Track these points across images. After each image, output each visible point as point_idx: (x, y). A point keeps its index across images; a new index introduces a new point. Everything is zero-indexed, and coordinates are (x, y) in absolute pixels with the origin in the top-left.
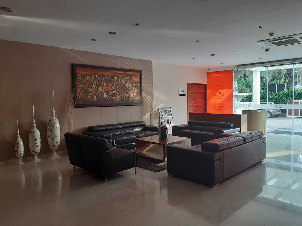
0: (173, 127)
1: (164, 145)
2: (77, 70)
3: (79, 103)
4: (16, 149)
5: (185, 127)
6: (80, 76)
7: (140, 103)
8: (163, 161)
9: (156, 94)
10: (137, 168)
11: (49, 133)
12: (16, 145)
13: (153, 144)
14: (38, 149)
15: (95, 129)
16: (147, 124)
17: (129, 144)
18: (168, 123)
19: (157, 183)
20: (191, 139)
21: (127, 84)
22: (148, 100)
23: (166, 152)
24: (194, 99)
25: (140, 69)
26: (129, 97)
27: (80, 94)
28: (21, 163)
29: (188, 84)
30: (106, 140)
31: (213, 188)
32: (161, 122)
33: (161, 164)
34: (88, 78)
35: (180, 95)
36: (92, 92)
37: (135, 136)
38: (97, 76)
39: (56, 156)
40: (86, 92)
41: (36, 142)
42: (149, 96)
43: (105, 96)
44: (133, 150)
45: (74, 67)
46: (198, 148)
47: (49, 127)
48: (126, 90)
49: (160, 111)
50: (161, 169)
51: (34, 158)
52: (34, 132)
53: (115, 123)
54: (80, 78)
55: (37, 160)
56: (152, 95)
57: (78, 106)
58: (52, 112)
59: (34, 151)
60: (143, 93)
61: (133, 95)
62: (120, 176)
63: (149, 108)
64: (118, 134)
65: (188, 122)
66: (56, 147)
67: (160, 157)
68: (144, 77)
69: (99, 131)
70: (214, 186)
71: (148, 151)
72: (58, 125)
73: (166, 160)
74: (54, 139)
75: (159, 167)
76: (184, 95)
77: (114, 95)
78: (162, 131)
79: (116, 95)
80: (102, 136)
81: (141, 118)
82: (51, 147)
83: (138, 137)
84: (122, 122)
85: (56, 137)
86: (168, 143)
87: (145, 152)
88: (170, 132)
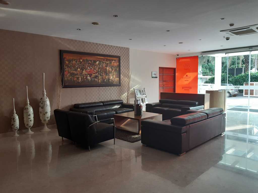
0: (147, 105)
1: (139, 120)
2: (65, 55)
3: (67, 84)
4: (12, 123)
5: (157, 105)
6: (67, 60)
7: (119, 84)
8: (138, 134)
9: (132, 76)
10: (116, 139)
11: (40, 110)
12: (12, 120)
13: (129, 119)
14: (32, 123)
15: (80, 106)
16: (125, 102)
17: (110, 119)
18: (143, 102)
19: (133, 152)
20: (162, 115)
21: (107, 68)
22: (125, 81)
23: (141, 126)
24: (165, 81)
25: (118, 55)
26: (109, 79)
27: (67, 76)
28: (17, 135)
29: (160, 68)
30: (89, 115)
31: (180, 156)
32: (136, 101)
33: (137, 136)
34: (74, 62)
35: (153, 77)
36: (77, 74)
37: (115, 112)
38: (81, 61)
39: (46, 129)
40: (72, 74)
41: (29, 117)
42: (126, 79)
43: (89, 78)
44: (113, 124)
45: (61, 53)
46: (168, 123)
47: (40, 104)
48: (107, 73)
49: (136, 92)
50: (136, 140)
51: (28, 131)
52: (27, 109)
53: (97, 101)
54: (67, 62)
55: (30, 132)
56: (129, 77)
57: (65, 87)
58: (43, 92)
59: (28, 125)
60: (121, 75)
61: (113, 77)
62: (101, 146)
63: (127, 88)
64: (100, 111)
65: (160, 101)
66: (47, 122)
67: (135, 130)
68: (122, 61)
69: (83, 108)
70: (181, 155)
71: (124, 125)
72: (48, 102)
73: (140, 132)
74: (45, 114)
75: (134, 138)
76: (156, 77)
77: (96, 77)
78: (138, 108)
79: (98, 77)
80: (87, 113)
81: (119, 97)
82: (43, 121)
83: (116, 113)
84: (103, 100)
85: (46, 113)
86: (142, 118)
87: (122, 126)
88: (144, 109)
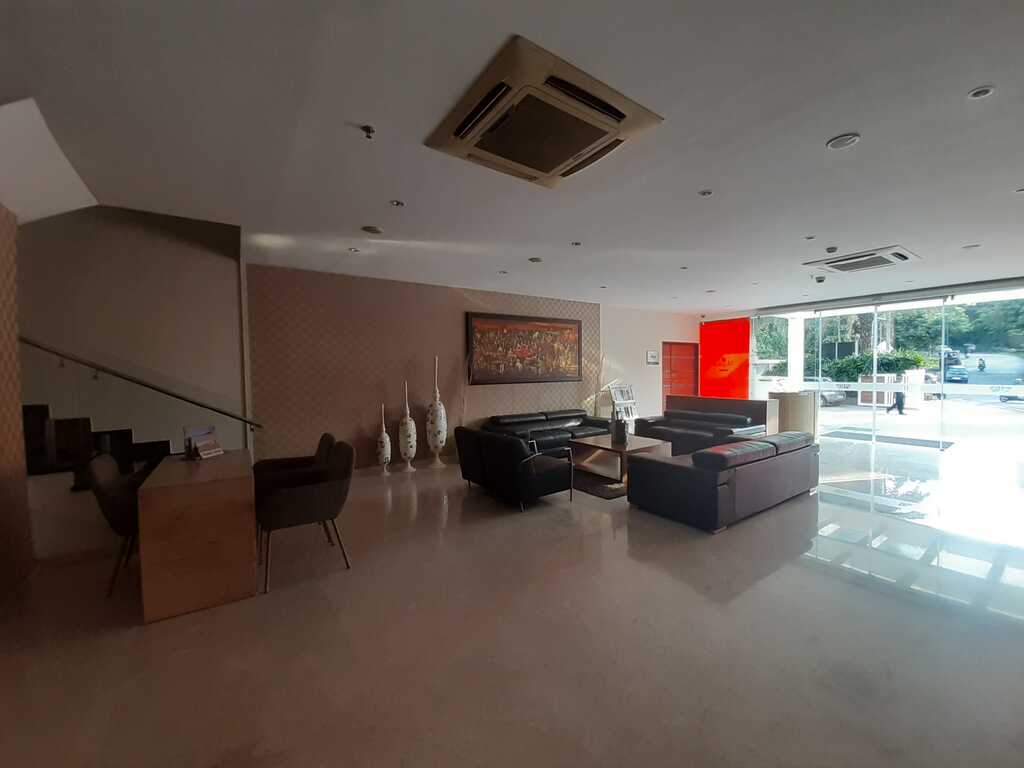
0: (638, 422)
1: (621, 453)
2: (476, 323)
3: (476, 378)
4: (379, 450)
5: (658, 422)
6: (480, 332)
7: (578, 377)
8: (620, 482)
9: (605, 361)
10: (574, 490)
11: (429, 426)
12: (379, 444)
13: (600, 451)
14: (413, 452)
15: (502, 421)
16: (590, 414)
17: (561, 448)
18: (627, 412)
19: (606, 519)
20: (670, 444)
21: (556, 345)
22: (591, 372)
23: (626, 465)
24: (675, 372)
25: (577, 318)
26: (558, 367)
27: (479, 362)
28: (386, 473)
29: (664, 343)
30: (522, 440)
31: (713, 534)
32: (615, 413)
33: (616, 486)
34: (492, 335)
35: (649, 363)
36: (497, 358)
37: (570, 435)
38: (505, 331)
39: (439, 464)
41: (409, 440)
42: (593, 365)
43: (518, 364)
44: (566, 460)
45: (469, 317)
46: (687, 461)
47: (430, 416)
48: (554, 355)
49: (612, 391)
50: (617, 494)
51: (406, 466)
52: (406, 423)
53: (533, 411)
54: (479, 336)
55: (410, 469)
56: (598, 363)
57: (475, 383)
58: (435, 392)
59: (405, 454)
60: (583, 359)
61: (566, 363)
62: (546, 504)
63: (594, 386)
64: (540, 431)
65: (665, 413)
66: (440, 450)
67: (616, 473)
68: (585, 331)
69: (509, 424)
70: (716, 532)
71: (591, 462)
72: (442, 412)
73: (625, 478)
74: (436, 436)
75: (611, 490)
76: (657, 363)
77: (533, 363)
78: (620, 426)
79: (538, 363)
80: (515, 435)
81: (579, 404)
82: (432, 448)
83: (573, 437)
84: (545, 410)
85: (439, 432)
86: (627, 449)
87: (586, 463)
88: (631, 429)
